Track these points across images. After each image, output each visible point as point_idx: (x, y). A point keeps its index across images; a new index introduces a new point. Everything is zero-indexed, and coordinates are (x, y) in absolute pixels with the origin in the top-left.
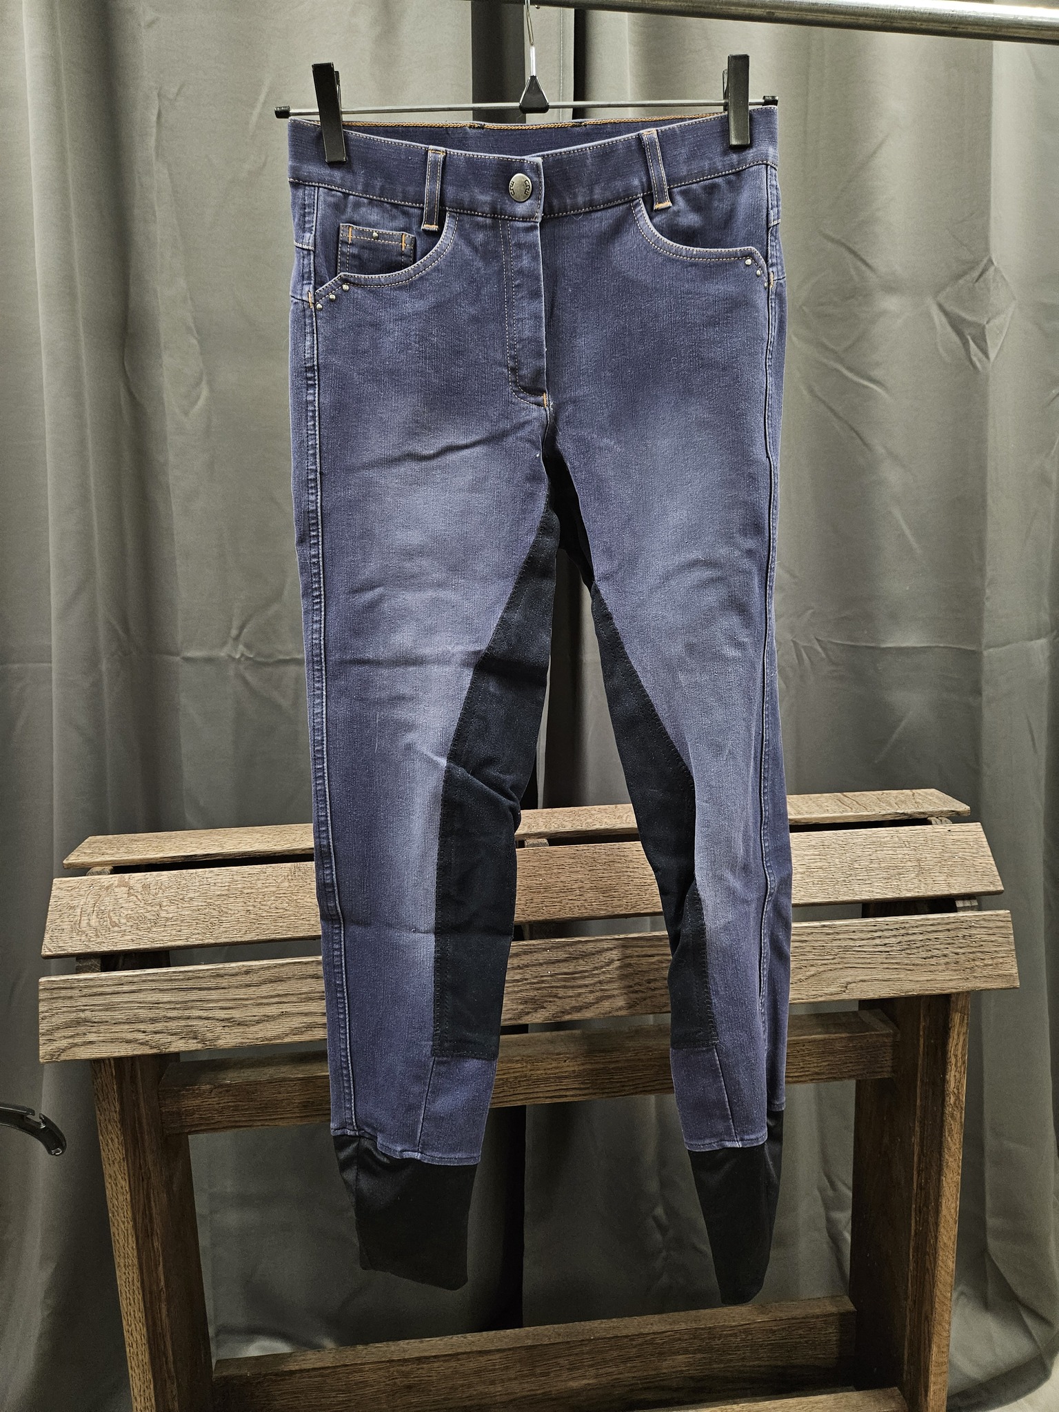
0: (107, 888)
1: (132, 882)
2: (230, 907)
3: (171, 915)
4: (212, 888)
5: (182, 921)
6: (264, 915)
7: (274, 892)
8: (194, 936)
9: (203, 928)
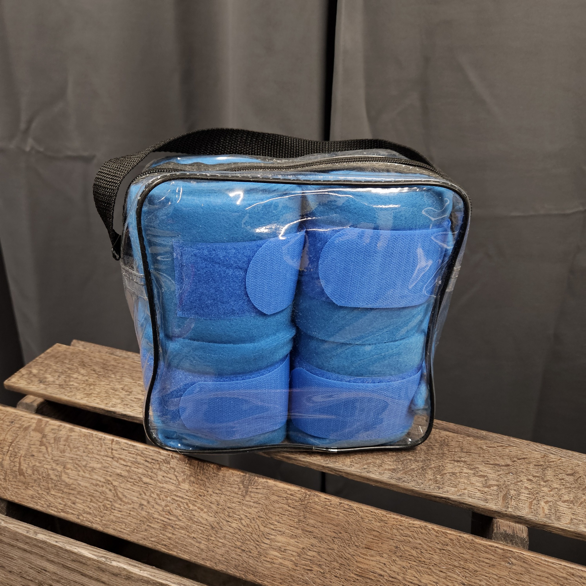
0: (26, 429)
1: (47, 430)
2: (125, 494)
3: (71, 481)
4: (115, 463)
5: (79, 493)
6: (156, 516)
7: (171, 491)
8: (85, 515)
9: (95, 509)
